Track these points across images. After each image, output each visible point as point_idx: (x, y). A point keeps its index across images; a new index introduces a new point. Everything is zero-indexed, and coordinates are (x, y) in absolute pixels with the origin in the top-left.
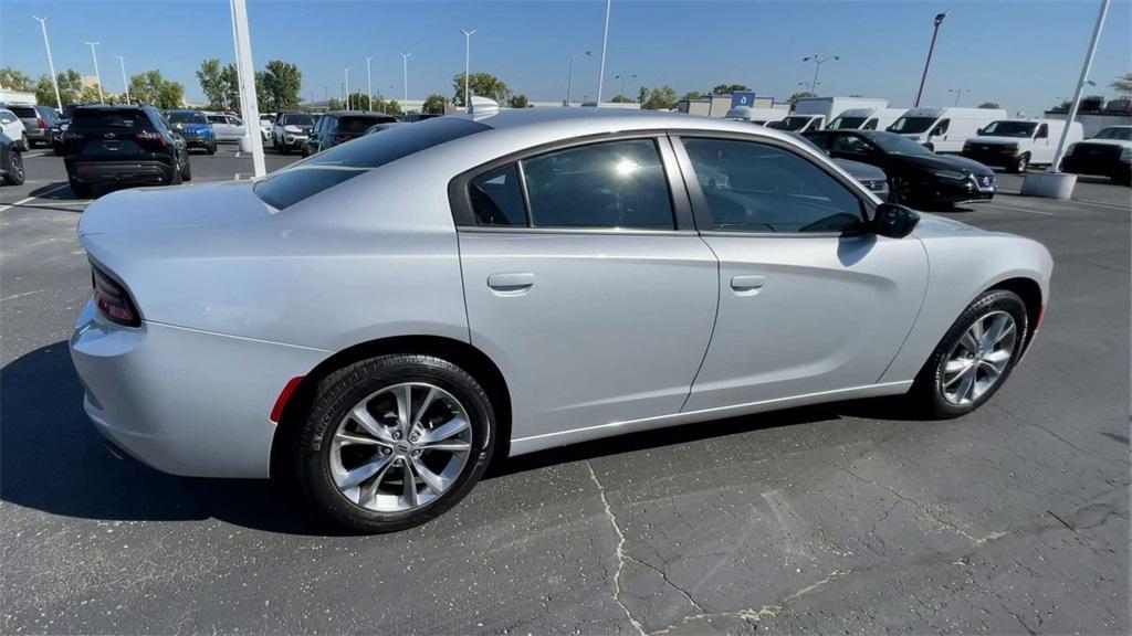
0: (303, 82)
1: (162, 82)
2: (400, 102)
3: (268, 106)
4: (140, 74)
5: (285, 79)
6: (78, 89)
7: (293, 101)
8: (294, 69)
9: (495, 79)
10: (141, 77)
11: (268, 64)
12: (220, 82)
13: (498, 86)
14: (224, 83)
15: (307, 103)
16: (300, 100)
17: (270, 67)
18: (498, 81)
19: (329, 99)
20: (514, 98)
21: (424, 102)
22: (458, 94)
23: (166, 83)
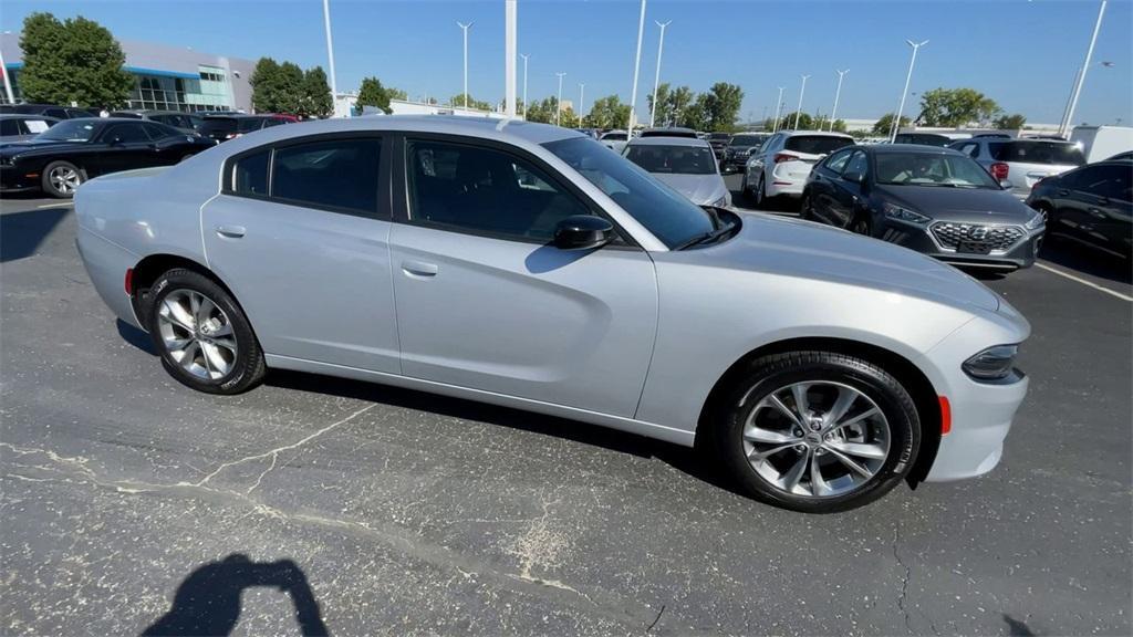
0: (744, 103)
1: (618, 104)
2: (846, 121)
3: (704, 125)
4: (601, 98)
5: (726, 100)
6: (556, 112)
7: (729, 120)
8: (738, 90)
9: (981, 96)
10: (603, 101)
11: (713, 86)
12: (665, 104)
13: (983, 104)
14: (670, 105)
15: (743, 123)
16: (737, 120)
17: (714, 89)
18: (985, 98)
19: (766, 119)
20: (1005, 118)
21: (876, 121)
22: (925, 113)
23: (621, 105)
